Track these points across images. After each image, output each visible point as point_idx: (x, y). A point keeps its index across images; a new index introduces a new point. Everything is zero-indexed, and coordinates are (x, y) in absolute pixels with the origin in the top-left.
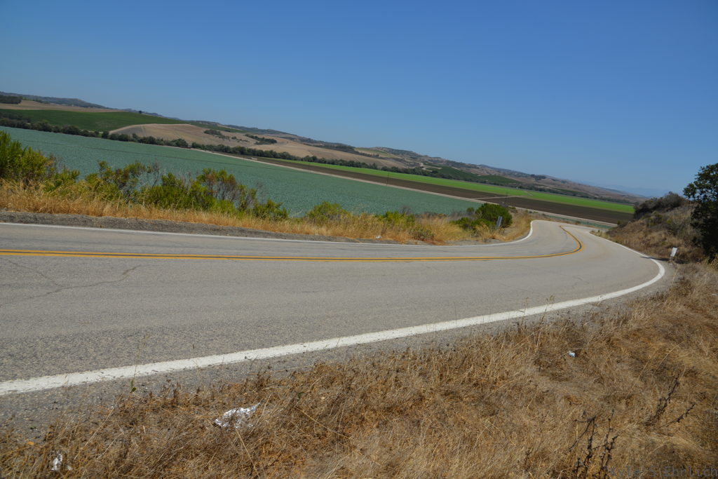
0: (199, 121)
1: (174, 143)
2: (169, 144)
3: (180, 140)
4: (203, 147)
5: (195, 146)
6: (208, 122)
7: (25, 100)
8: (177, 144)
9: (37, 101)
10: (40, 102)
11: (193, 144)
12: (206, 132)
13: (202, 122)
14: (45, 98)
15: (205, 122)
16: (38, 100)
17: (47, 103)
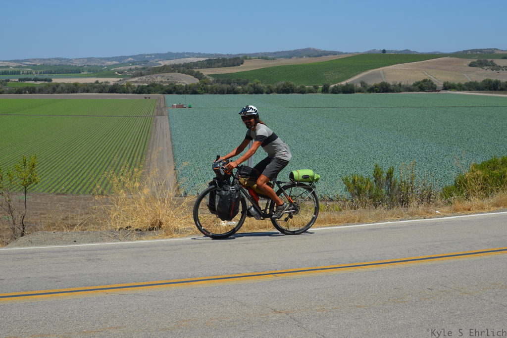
0: (467, 51)
1: (417, 87)
2: (409, 89)
3: (425, 81)
4: (460, 87)
5: (447, 87)
6: (481, 50)
7: (250, 59)
8: (420, 87)
9: (262, 58)
10: (266, 59)
11: (444, 85)
12: (471, 65)
13: (472, 51)
14: (275, 53)
15: (476, 51)
16: (264, 57)
17: (274, 59)
